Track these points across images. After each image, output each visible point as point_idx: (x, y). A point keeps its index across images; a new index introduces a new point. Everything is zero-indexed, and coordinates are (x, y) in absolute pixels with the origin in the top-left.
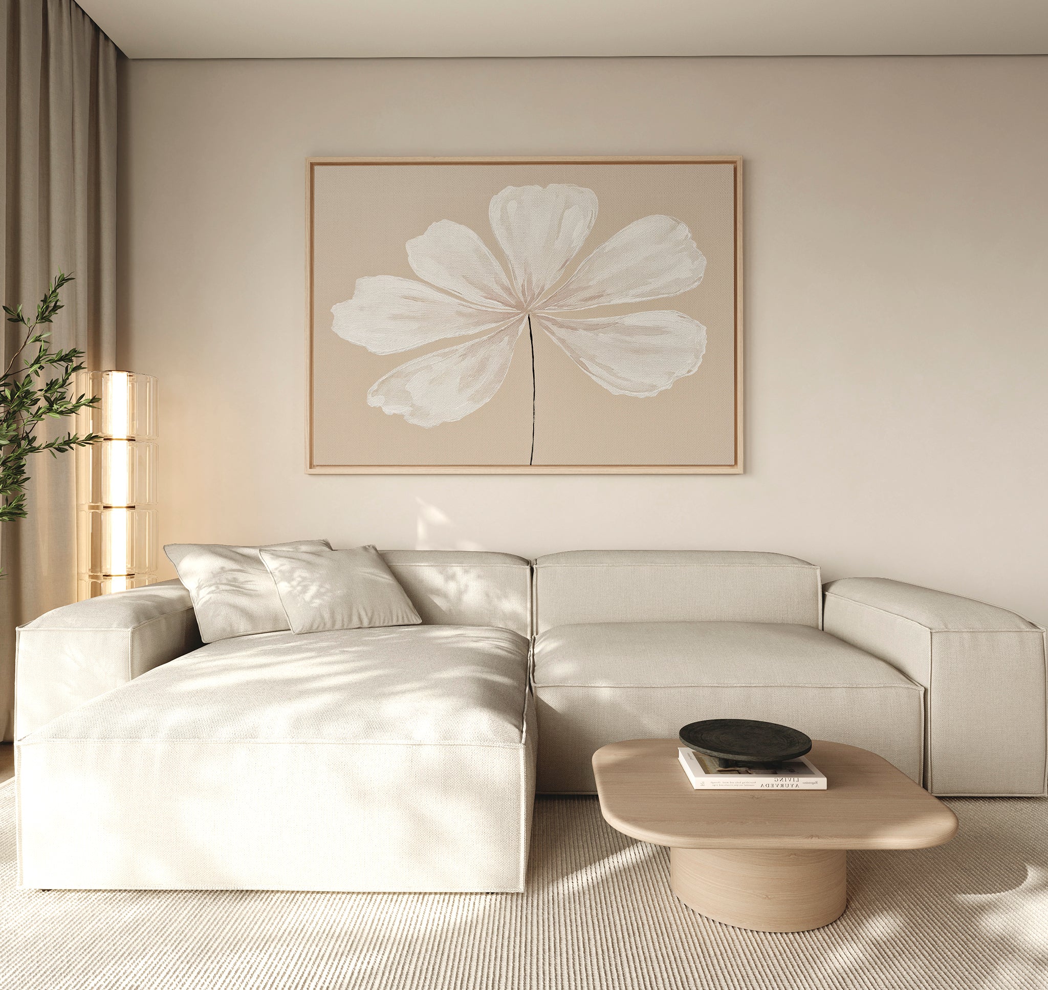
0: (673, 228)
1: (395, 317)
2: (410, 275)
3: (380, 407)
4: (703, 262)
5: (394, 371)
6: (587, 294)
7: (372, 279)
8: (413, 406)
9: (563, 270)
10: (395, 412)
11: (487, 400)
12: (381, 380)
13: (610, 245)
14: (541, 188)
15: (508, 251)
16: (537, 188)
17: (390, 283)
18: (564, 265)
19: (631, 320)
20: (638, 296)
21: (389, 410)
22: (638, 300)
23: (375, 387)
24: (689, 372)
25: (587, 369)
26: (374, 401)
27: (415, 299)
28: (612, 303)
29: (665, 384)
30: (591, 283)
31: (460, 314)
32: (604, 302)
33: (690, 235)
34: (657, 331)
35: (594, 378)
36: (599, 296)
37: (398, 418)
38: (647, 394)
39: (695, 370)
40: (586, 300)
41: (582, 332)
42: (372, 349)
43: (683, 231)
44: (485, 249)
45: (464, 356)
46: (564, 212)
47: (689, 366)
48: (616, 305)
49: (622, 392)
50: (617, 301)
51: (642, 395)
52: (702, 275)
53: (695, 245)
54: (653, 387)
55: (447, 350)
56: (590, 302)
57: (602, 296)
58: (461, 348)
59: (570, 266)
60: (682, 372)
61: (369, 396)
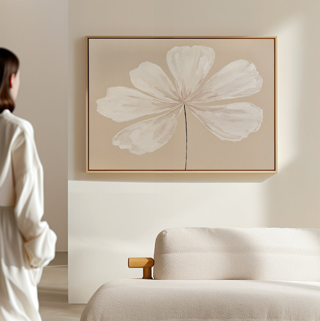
0: (248, 66)
1: (125, 105)
2: (131, 86)
3: (118, 146)
4: (261, 81)
5: (124, 129)
6: (211, 95)
7: (115, 88)
8: (133, 145)
9: (199, 85)
10: (125, 148)
11: (166, 143)
12: (118, 134)
13: (220, 73)
14: (190, 47)
15: (175, 76)
16: (188, 47)
17: (122, 90)
18: (199, 82)
19: (230, 107)
20: (232, 96)
21: (121, 147)
22: (233, 98)
23: (116, 136)
24: (255, 130)
25: (210, 128)
26: (115, 143)
27: (133, 97)
28: (221, 99)
29: (245, 135)
30: (212, 90)
31: (153, 103)
32: (217, 99)
33: (255, 69)
34: (241, 111)
35: (213, 133)
36: (215, 96)
37: (126, 151)
38: (237, 140)
39: (258, 129)
40: (210, 97)
41: (208, 112)
42: (114, 120)
43: (253, 67)
44: (165, 75)
45: (155, 123)
46: (200, 58)
47: (255, 127)
48: (223, 100)
49: (225, 139)
50: (223, 98)
51: (234, 140)
52: (261, 87)
53: (258, 73)
54: (240, 137)
55: (147, 120)
56: (211, 99)
57: (217, 96)
58: (154, 119)
59: (202, 82)
60: (252, 130)
61: (113, 141)
